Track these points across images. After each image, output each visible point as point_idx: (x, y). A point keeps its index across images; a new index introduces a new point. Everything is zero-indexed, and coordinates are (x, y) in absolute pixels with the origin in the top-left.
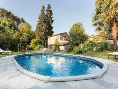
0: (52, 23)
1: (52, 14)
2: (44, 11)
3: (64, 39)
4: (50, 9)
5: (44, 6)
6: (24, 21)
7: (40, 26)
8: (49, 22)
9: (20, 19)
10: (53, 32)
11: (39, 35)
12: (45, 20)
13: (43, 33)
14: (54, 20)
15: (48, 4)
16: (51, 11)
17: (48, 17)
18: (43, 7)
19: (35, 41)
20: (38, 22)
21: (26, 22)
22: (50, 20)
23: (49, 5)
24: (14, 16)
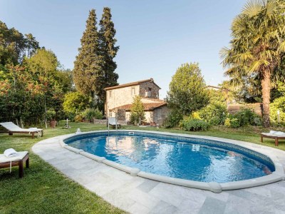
0: (115, 54)
1: (113, 32)
2: (94, 24)
3: (146, 94)
4: (110, 19)
5: (94, 11)
6: (35, 43)
7: (85, 61)
8: (106, 52)
9: (25, 37)
10: (116, 77)
11: (84, 83)
12: (97, 45)
13: (94, 78)
14: (118, 47)
15: (106, 7)
16: (112, 25)
17: (104, 40)
18: (93, 14)
19: (73, 97)
20: (80, 49)
21: (40, 46)
22: (110, 46)
23: (107, 10)
24: (7, 29)
